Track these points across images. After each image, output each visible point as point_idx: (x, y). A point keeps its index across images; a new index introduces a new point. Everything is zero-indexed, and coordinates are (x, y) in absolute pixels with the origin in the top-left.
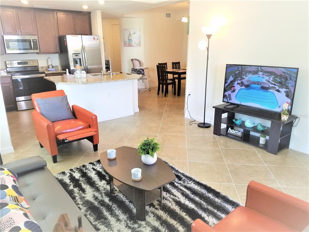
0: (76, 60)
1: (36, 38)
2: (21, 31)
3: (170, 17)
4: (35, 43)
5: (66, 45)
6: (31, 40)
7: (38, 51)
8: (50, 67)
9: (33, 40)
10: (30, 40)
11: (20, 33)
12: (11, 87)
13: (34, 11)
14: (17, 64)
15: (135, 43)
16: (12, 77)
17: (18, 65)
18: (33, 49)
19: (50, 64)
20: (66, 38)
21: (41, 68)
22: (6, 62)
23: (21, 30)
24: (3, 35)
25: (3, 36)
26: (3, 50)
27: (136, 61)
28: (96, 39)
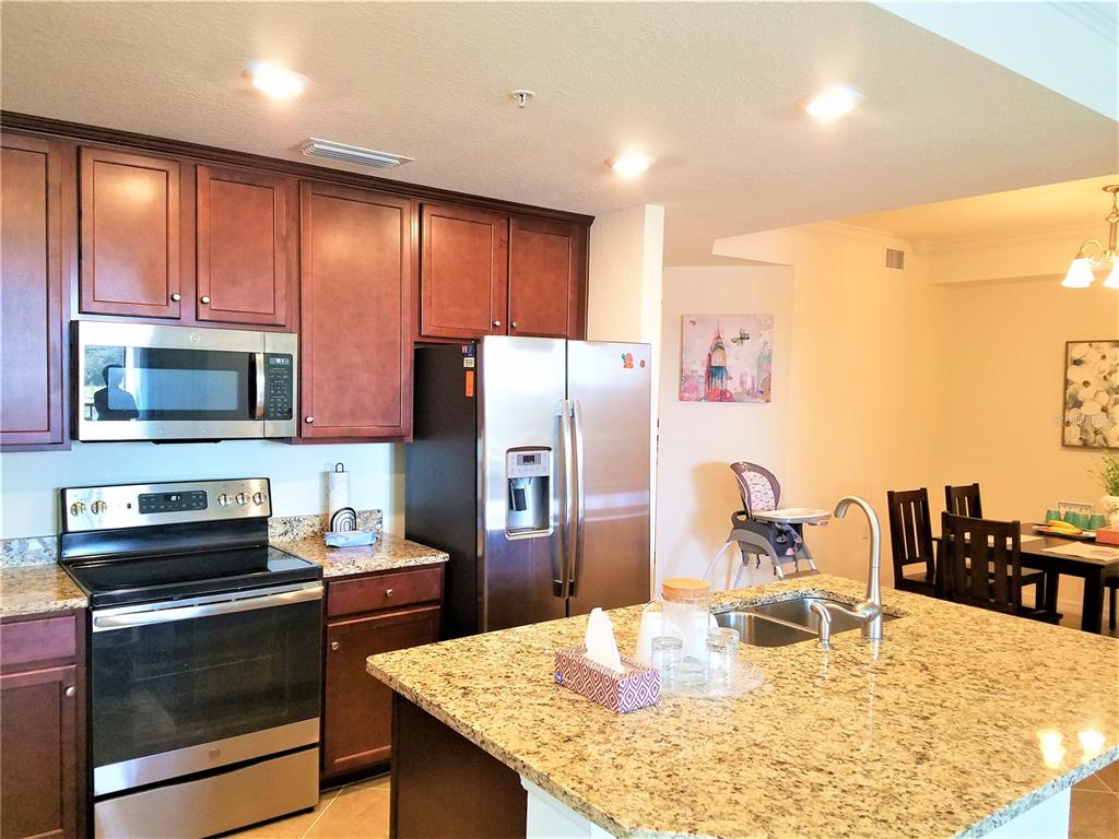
0: (521, 487)
1: (285, 343)
2: (198, 301)
3: (900, 266)
4: (280, 373)
5: (470, 393)
6: (260, 359)
7: (287, 427)
8: (342, 520)
9: (268, 356)
10: (252, 356)
11: (188, 313)
12: (70, 691)
13: (292, 180)
14: (135, 505)
15: (742, 383)
16: (95, 614)
17: (142, 511)
18: (259, 412)
19: (338, 502)
20: (476, 352)
21: (281, 529)
22: (63, 492)
23: (203, 290)
24: (75, 316)
25: (74, 326)
26: (60, 418)
27: (752, 473)
28: (636, 363)
